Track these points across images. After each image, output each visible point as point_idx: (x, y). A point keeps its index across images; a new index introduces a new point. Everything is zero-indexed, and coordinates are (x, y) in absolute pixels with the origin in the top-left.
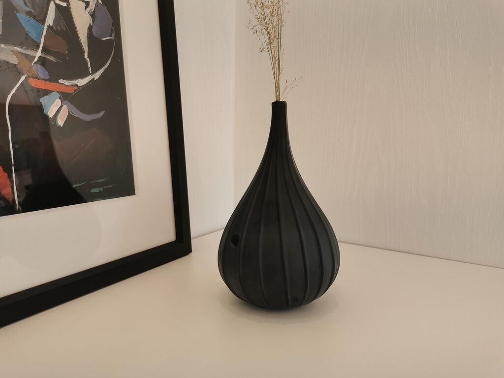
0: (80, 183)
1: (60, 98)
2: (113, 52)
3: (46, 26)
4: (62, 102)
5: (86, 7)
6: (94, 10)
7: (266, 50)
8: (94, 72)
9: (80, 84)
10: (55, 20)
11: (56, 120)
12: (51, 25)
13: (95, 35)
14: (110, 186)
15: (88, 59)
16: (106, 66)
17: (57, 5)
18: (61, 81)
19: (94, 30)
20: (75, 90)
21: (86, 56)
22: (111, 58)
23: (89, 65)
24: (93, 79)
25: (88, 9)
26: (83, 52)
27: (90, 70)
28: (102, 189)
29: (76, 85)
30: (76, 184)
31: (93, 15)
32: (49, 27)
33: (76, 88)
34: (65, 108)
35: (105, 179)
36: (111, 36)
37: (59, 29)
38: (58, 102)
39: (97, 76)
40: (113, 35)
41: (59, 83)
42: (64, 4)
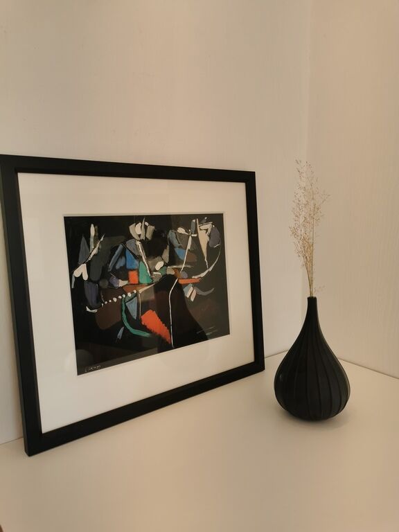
1: (192, 286)
2: (220, 252)
3: (187, 250)
4: (193, 288)
8: (209, 267)
9: (202, 276)
10: (191, 246)
11: (190, 298)
13: (210, 246)
14: (216, 330)
15: (206, 261)
16: (216, 262)
17: (192, 237)
18: (193, 277)
19: (210, 244)
20: (200, 280)
22: (218, 257)
23: (207, 264)
24: (209, 271)
25: (207, 233)
26: (204, 258)
27: (207, 266)
28: (211, 333)
31: (209, 236)
32: (189, 250)
33: (200, 278)
34: (195, 291)
35: (213, 327)
37: (193, 249)
39: (211, 269)
40: (220, 243)
42: (196, 235)
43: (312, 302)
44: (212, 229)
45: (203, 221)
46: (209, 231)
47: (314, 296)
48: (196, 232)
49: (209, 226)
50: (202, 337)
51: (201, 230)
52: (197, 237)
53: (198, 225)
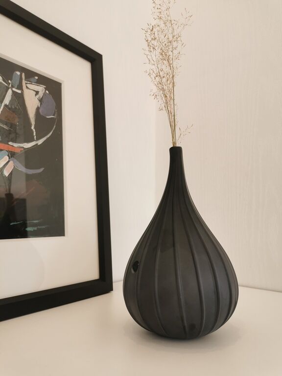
0: (17, 222)
1: (8, 156)
2: (55, 126)
3: (3, 104)
4: (9, 158)
5: (36, 95)
6: (42, 97)
7: (164, 109)
8: (38, 139)
9: (25, 147)
10: (10, 101)
11: (3, 171)
12: (7, 104)
13: (41, 114)
14: (44, 227)
15: (34, 130)
16: (48, 136)
17: (13, 91)
18: (10, 143)
19: (40, 111)
20: (21, 151)
21: (33, 128)
22: (52, 131)
23: (35, 134)
24: (37, 144)
25: (38, 96)
26: (30, 125)
27: (35, 137)
28: (36, 229)
29: (23, 147)
30: (14, 222)
31: (41, 100)
32: (6, 105)
33: (22, 149)
34: (11, 163)
35: (39, 221)
36: (54, 115)
37: (13, 107)
38: (6, 158)
39: (40, 142)
40: (56, 115)
41: (8, 144)
42: (19, 92)
43: (176, 154)
44: (45, 94)
45: (32, 79)
46: (41, 94)
47: (178, 145)
48: (20, 87)
49: (41, 89)
50: (20, 232)
51: (27, 87)
52: (22, 94)
53: (24, 82)
